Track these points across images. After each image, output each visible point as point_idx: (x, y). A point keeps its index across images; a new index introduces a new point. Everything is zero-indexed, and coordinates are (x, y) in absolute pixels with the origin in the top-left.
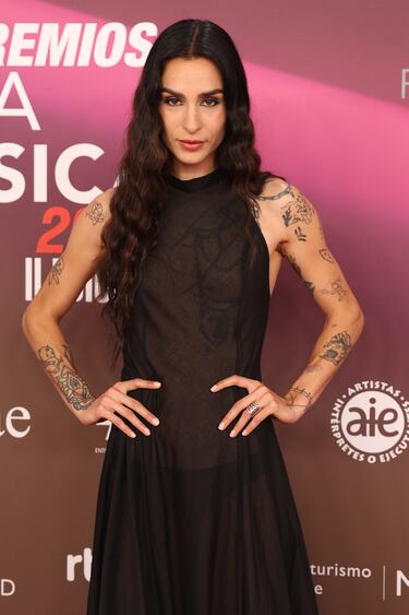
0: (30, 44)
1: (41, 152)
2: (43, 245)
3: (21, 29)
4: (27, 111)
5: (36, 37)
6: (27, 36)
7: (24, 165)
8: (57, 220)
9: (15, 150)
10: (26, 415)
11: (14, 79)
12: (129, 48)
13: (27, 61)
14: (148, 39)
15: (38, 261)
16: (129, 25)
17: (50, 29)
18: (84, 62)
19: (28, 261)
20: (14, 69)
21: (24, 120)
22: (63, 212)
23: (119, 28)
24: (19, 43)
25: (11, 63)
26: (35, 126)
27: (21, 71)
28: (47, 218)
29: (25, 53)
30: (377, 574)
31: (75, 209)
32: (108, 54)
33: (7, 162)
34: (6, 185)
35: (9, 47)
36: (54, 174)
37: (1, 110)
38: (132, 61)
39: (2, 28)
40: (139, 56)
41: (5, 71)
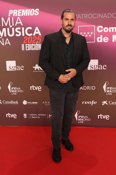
0: (21, 13)
1: (23, 28)
2: (24, 42)
3: (19, 10)
4: (21, 23)
5: (21, 11)
6: (20, 11)
7: (21, 30)
8: (26, 38)
9: (19, 28)
10: (23, 67)
11: (19, 18)
12: (35, 13)
13: (20, 15)
14: (38, 11)
15: (24, 45)
16: (35, 9)
17: (23, 10)
18: (29, 15)
19: (22, 45)
20: (19, 16)
23: (33, 10)
25: (18, 16)
26: (22, 25)
28: (24, 38)
29: (20, 14)
31: (28, 36)
32: (32, 14)
33: (18, 30)
34: (18, 34)
35: (17, 13)
36: (25, 32)
37: (17, 23)
38: (35, 14)
39: (16, 11)
40: (36, 14)
41: (17, 17)
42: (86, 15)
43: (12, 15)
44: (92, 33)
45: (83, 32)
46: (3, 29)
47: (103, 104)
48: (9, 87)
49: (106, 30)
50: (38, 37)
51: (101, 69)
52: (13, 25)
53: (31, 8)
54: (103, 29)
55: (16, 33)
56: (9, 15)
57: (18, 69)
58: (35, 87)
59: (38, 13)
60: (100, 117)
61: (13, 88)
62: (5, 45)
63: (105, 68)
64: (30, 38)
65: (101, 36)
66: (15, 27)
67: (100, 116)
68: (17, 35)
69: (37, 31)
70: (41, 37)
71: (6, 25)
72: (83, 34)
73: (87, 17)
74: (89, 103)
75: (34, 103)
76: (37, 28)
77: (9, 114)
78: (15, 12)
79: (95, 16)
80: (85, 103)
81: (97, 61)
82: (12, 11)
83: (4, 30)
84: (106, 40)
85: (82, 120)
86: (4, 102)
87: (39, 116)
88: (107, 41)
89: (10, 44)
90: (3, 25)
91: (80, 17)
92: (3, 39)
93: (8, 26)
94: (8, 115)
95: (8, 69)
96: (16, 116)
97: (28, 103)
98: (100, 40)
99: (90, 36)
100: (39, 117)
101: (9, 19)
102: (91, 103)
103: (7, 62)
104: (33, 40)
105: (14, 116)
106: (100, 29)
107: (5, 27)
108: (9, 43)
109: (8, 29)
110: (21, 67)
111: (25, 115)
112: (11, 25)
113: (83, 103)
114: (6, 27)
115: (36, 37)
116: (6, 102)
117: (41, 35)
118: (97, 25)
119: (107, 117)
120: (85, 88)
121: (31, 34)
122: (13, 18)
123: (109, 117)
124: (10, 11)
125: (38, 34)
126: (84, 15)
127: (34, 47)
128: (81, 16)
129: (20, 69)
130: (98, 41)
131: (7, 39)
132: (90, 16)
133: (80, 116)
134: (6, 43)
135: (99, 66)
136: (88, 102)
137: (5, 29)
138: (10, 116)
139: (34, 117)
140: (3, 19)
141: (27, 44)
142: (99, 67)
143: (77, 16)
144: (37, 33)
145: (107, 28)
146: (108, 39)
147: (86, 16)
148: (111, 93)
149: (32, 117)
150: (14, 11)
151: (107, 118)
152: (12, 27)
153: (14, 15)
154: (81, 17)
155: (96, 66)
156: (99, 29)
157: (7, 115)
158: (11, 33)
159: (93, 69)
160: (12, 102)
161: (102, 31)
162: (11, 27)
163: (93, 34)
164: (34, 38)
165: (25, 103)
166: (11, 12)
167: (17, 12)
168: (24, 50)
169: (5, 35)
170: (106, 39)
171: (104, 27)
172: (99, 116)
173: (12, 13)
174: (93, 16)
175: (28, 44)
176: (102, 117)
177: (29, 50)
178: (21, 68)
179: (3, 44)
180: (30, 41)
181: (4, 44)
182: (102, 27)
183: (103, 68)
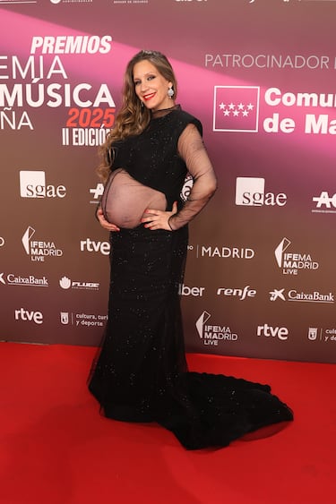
0: (63, 45)
1: (67, 87)
2: (69, 124)
3: (59, 39)
4: (62, 71)
5: (65, 42)
6: (62, 42)
7: (61, 92)
8: (74, 113)
9: (58, 86)
10: (64, 189)
11: (57, 58)
12: (101, 46)
13: (62, 51)
14: (109, 42)
15: (67, 130)
16: (101, 37)
17: (71, 39)
18: (84, 51)
19: (64, 130)
20: (57, 55)
21: (61, 74)
22: (77, 111)
23: (97, 38)
24: (59, 44)
25: (56, 52)
26: (65, 77)
27: (59, 55)
28: (70, 113)
29: (61, 48)
30: (195, 248)
31: (80, 109)
32: (93, 49)
33: (55, 91)
34: (54, 100)
35: (54, 45)
36: (72, 96)
37: (52, 71)
38: (102, 51)
39: (52, 39)
40: (105, 48)
41: (53, 55)
42: (236, 58)
43: (39, 50)
44: (250, 107)
45: (227, 104)
46: (16, 86)
47: (272, 299)
48: (25, 239)
49: (289, 99)
50: (107, 111)
51: (273, 203)
52: (42, 77)
53: (91, 33)
54: (280, 97)
55: (47, 98)
56: (33, 51)
57: (51, 193)
58: (94, 243)
59: (108, 47)
60: (262, 331)
61: (35, 243)
62: (19, 128)
63: (281, 201)
64: (86, 113)
65: (276, 116)
66: (46, 83)
67: (264, 329)
68: (50, 104)
69: (104, 96)
70: (114, 111)
71: (24, 75)
72: (227, 108)
73: (240, 62)
74: (234, 294)
75: (88, 285)
76: (104, 88)
77: (22, 312)
78: (49, 42)
79: (262, 61)
80: (226, 293)
81: (262, 181)
82: (40, 39)
83: (18, 88)
84: (287, 128)
85: (215, 336)
86: (12, 278)
87: (101, 321)
88: (291, 130)
89: (32, 128)
90: (14, 77)
91: (221, 62)
92: (14, 113)
93: (28, 79)
94: (20, 315)
95: (24, 193)
96: (41, 317)
97: (74, 284)
98: (271, 125)
99: (245, 113)
100: (101, 324)
101: (31, 59)
102: (240, 294)
103: (22, 173)
104: (93, 118)
105: (36, 317)
106: (273, 97)
107: (19, 80)
108: (29, 124)
109: (28, 87)
110: (58, 190)
111: (65, 316)
112: (37, 75)
113: (219, 293)
114: (24, 82)
115: (101, 111)
116: (17, 280)
117: (114, 106)
118: (266, 86)
119: (283, 333)
120: (226, 252)
121: (88, 104)
122: (41, 57)
123: (286, 333)
124: (35, 39)
125: (107, 103)
126: (230, 59)
127: (93, 137)
128: (224, 60)
129: (56, 193)
130: (267, 129)
131: (25, 113)
132: (248, 61)
133: (209, 328)
134: (21, 124)
135: (267, 196)
136: (231, 291)
137: (20, 86)
138: (25, 315)
139: (89, 323)
140: (15, 59)
141: (76, 130)
142: (265, 198)
143: (214, 60)
144: (104, 100)
145: (292, 95)
146: (292, 124)
147: (237, 60)
148: (294, 268)
149: (83, 323)
150: (47, 39)
151: (282, 336)
152: (39, 82)
153: (44, 51)
154: (224, 63)
155: (257, 197)
156: (271, 96)
157: (17, 312)
158: (35, 98)
159: (251, 204)
160: (32, 281)
161: (277, 101)
162: (36, 80)
163: (255, 108)
164: (94, 114)
165: (65, 283)
166: (36, 42)
167: (52, 42)
168: (68, 144)
169: (20, 104)
170: (288, 126)
171: (283, 92)
172: (260, 328)
173: (39, 45)
174: (255, 61)
175: (80, 130)
176: (269, 331)
177: (80, 144)
178: (58, 192)
179: (13, 127)
180: (84, 122)
181: (17, 126)
182: (277, 92)
183: (277, 201)
